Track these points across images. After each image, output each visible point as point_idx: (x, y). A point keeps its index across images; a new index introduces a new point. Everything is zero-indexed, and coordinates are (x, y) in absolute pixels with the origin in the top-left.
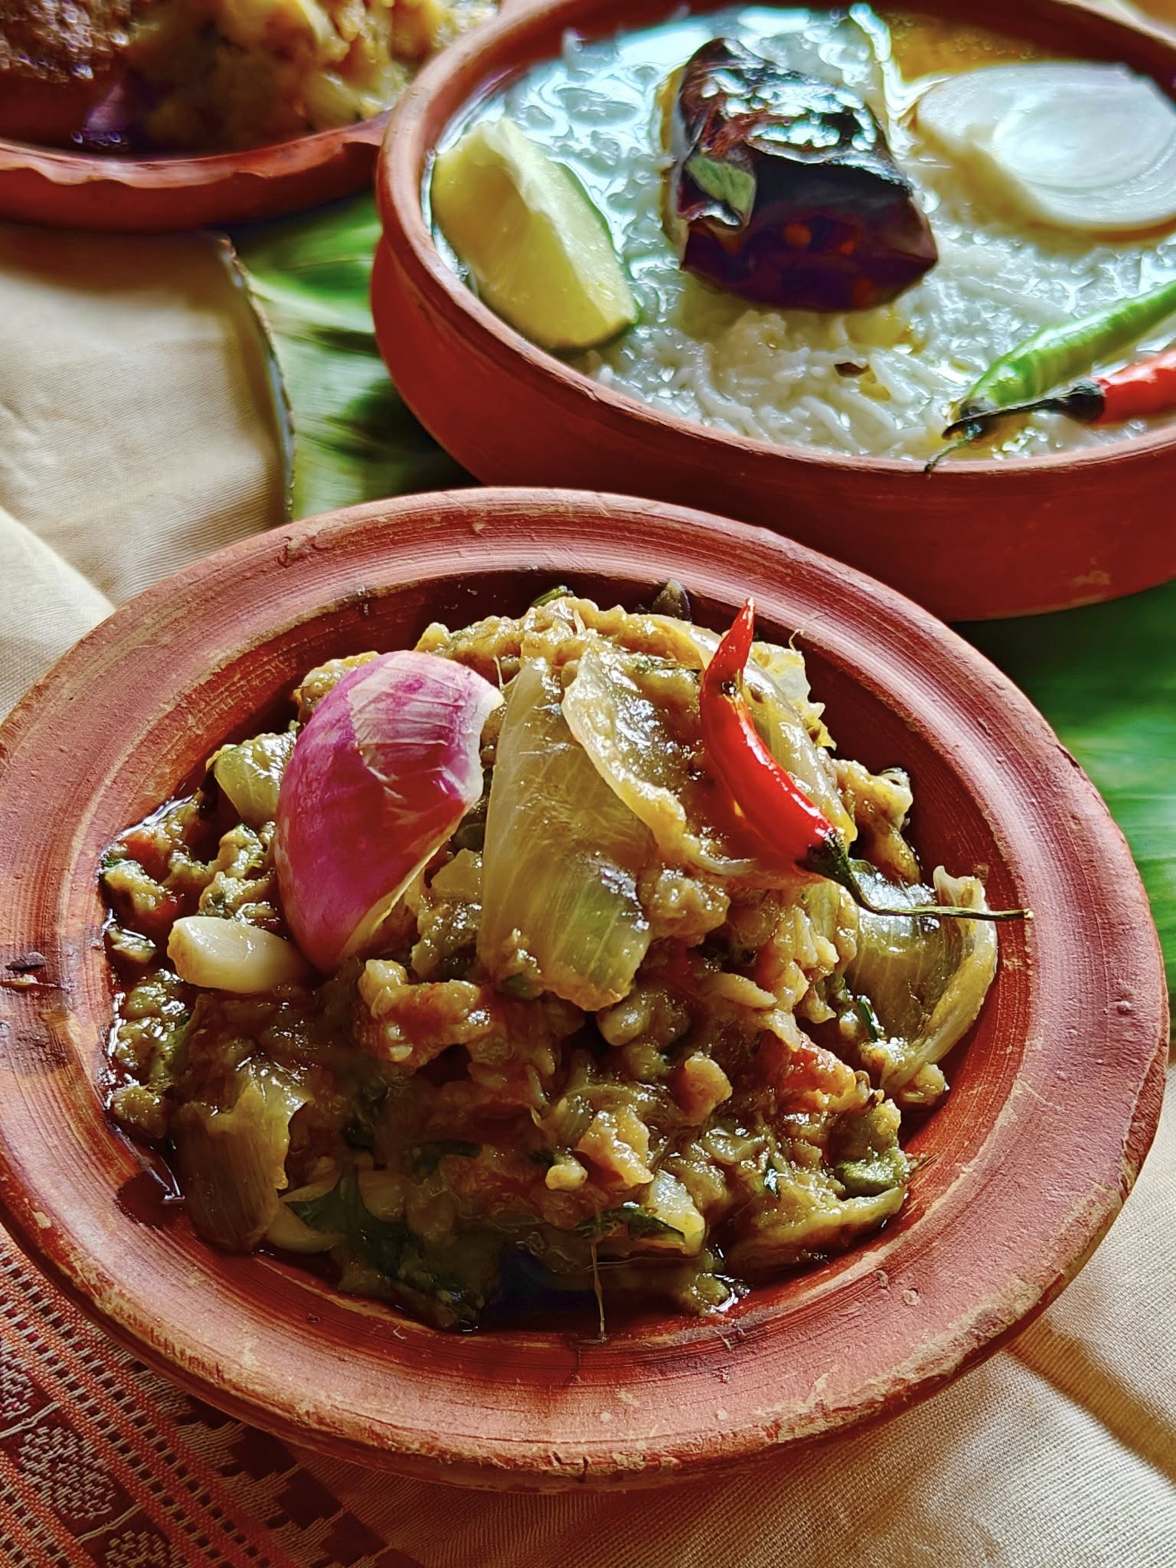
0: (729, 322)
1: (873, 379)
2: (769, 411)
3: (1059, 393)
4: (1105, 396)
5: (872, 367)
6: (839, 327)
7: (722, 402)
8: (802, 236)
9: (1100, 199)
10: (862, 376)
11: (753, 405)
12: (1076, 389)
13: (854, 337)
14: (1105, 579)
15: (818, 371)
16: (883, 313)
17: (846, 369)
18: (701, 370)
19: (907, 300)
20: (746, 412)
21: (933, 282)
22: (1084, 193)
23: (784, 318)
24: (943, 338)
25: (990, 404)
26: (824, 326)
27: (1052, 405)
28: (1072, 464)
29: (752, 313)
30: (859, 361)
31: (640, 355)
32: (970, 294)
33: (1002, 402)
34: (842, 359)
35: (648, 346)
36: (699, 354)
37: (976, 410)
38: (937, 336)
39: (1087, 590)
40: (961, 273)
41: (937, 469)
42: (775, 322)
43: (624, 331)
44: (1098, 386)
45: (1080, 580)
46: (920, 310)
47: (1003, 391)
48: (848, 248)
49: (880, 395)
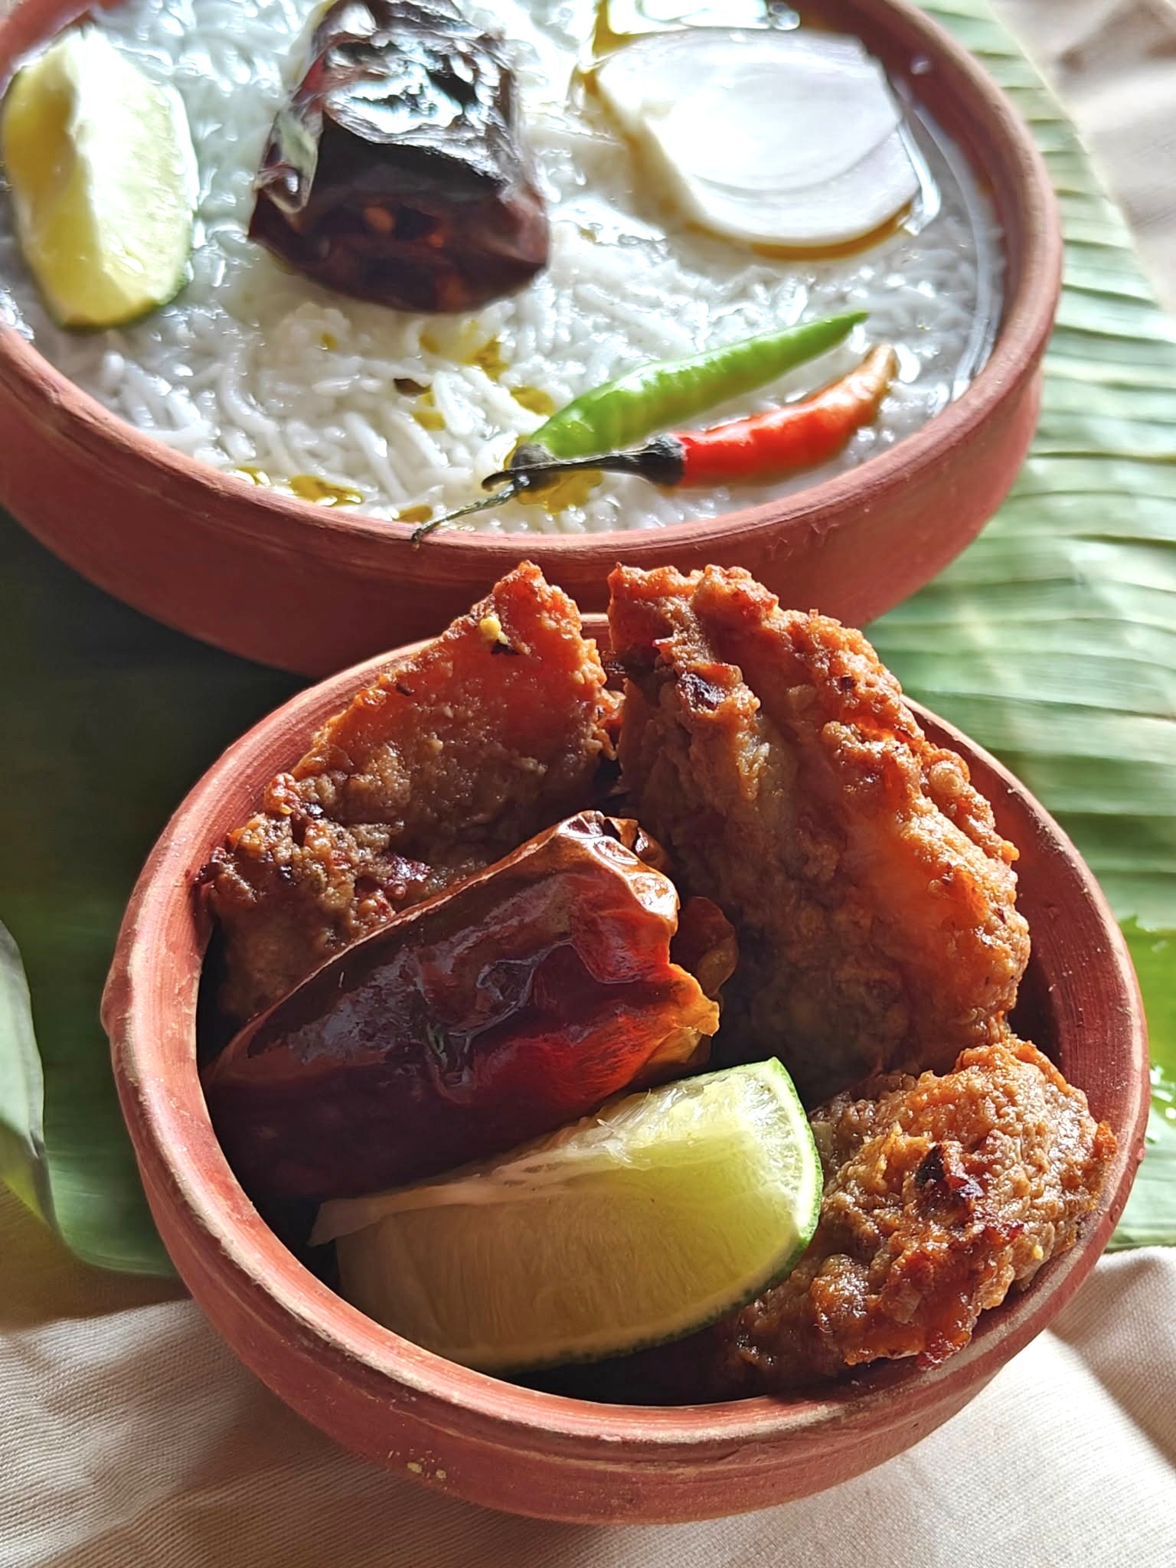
0: (287, 308)
1: (431, 402)
2: (296, 426)
3: (631, 451)
4: (686, 459)
5: (435, 387)
6: (416, 326)
7: (246, 411)
8: (381, 219)
9: (774, 206)
10: (422, 397)
11: (282, 418)
12: (651, 447)
13: (430, 345)
15: (370, 384)
16: (466, 322)
17: (405, 386)
18: (230, 370)
19: (498, 310)
20: (269, 426)
21: (542, 290)
22: (754, 196)
23: (346, 314)
24: (538, 359)
25: (546, 452)
26: (401, 324)
27: (621, 464)
28: (593, 548)
29: (310, 305)
30: (420, 378)
31: (170, 341)
32: (583, 305)
33: (561, 453)
34: (401, 371)
35: (182, 330)
36: (238, 341)
37: (528, 460)
38: (528, 357)
40: (579, 281)
41: (431, 538)
42: (334, 319)
43: (150, 314)
44: (679, 446)
46: (516, 321)
47: (564, 441)
48: (437, 240)
49: (432, 422)
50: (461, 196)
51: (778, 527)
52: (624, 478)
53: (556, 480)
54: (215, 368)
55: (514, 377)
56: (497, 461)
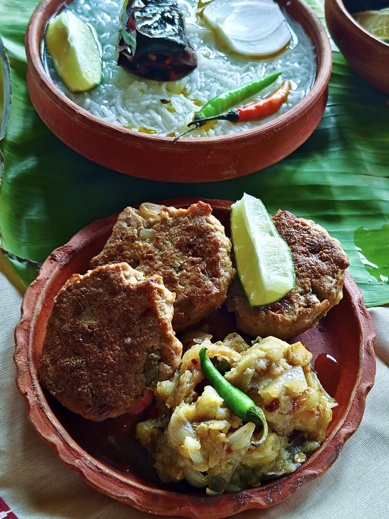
0: (130, 83)
1: (171, 105)
2: (137, 114)
3: (225, 114)
4: (239, 115)
5: (171, 101)
6: (164, 85)
7: (123, 111)
8: (153, 58)
9: (254, 45)
10: (168, 104)
11: (133, 113)
12: (230, 113)
13: (168, 90)
14: (235, 172)
15: (155, 102)
16: (177, 83)
17: (164, 101)
18: (118, 101)
19: (185, 79)
20: (130, 115)
21: (196, 72)
22: (248, 43)
23: (146, 83)
24: (197, 91)
25: (203, 116)
26: (160, 85)
27: (222, 118)
28: (220, 140)
29: (136, 82)
31: (101, 94)
32: (207, 76)
33: (207, 116)
34: (162, 98)
35: (104, 91)
36: (119, 93)
37: (199, 118)
39: (228, 175)
40: (206, 69)
41: (178, 140)
42: (143, 85)
43: (95, 87)
44: (237, 112)
45: (226, 172)
46: (190, 82)
47: (207, 113)
48: (168, 62)
49: (172, 111)
50: (175, 50)
51: (266, 131)
52: (223, 121)
53: (206, 123)
54: (114, 100)
55: (191, 97)
56: (191, 119)
